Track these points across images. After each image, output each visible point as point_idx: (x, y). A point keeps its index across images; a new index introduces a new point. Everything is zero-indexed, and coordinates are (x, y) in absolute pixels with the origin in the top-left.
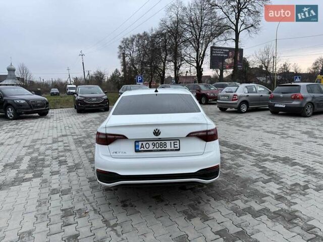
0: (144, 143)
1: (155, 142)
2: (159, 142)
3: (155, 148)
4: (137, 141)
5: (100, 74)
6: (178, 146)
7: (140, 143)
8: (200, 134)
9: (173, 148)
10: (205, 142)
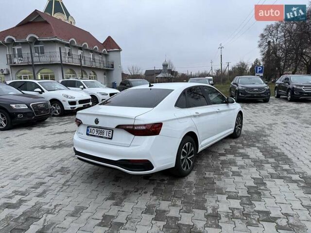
0: (92, 129)
1: (98, 129)
2: (100, 130)
3: (97, 135)
4: (88, 127)
5: (243, 64)
6: (111, 135)
7: (90, 128)
8: (127, 127)
9: (107, 136)
10: (133, 136)
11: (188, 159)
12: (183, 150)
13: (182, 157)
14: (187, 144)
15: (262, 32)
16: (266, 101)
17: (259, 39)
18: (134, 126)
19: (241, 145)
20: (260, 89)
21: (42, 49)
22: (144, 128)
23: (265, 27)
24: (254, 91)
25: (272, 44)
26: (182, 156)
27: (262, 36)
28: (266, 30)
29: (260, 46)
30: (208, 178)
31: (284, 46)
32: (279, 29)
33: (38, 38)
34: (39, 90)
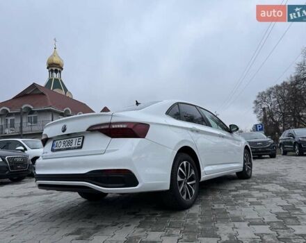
3: (64, 147)
4: (54, 140)
6: (80, 143)
7: (56, 142)
8: (102, 127)
9: (76, 146)
10: (110, 138)
11: (188, 185)
12: (180, 168)
13: (179, 179)
14: (185, 163)
15: (255, 99)
16: (273, 156)
17: (254, 105)
18: (110, 124)
19: (254, 183)
20: (264, 143)
21: (35, 118)
22: (125, 126)
23: (257, 95)
24: (258, 146)
25: (267, 110)
26: (178, 176)
27: (256, 102)
28: (258, 97)
29: (255, 112)
30: (218, 209)
31: (279, 110)
32: (272, 96)
33: (32, 107)
34: (22, 148)
